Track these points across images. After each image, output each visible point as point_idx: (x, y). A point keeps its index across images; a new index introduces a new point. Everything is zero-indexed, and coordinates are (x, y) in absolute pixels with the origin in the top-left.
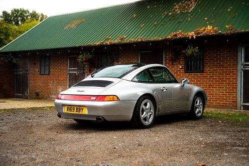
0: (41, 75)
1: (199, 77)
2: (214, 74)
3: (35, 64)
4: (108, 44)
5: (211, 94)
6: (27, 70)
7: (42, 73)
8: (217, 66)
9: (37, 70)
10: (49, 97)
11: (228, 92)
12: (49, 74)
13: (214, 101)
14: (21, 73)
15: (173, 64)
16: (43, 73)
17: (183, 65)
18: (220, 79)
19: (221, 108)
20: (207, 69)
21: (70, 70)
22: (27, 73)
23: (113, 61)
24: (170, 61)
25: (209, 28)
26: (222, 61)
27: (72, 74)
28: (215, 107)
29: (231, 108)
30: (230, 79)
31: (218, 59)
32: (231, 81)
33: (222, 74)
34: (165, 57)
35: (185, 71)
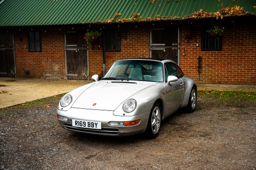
0: (30, 51)
1: (217, 55)
2: (233, 52)
3: (22, 40)
4: (122, 22)
5: (230, 71)
6: (11, 47)
7: (31, 50)
8: (236, 44)
9: (25, 47)
10: (43, 76)
11: (246, 69)
12: (41, 51)
13: (232, 77)
14: (4, 49)
15: (188, 42)
16: (34, 50)
17: (200, 43)
18: (239, 56)
19: (239, 84)
20: (225, 47)
21: (67, 47)
22: (11, 50)
23: (121, 39)
24: (186, 39)
25: (237, 8)
26: (240, 39)
27: (71, 51)
28: (233, 83)
29: (249, 84)
30: (249, 56)
31: (238, 37)
32: (250, 59)
33: (241, 52)
34: (180, 35)
35: (202, 49)
